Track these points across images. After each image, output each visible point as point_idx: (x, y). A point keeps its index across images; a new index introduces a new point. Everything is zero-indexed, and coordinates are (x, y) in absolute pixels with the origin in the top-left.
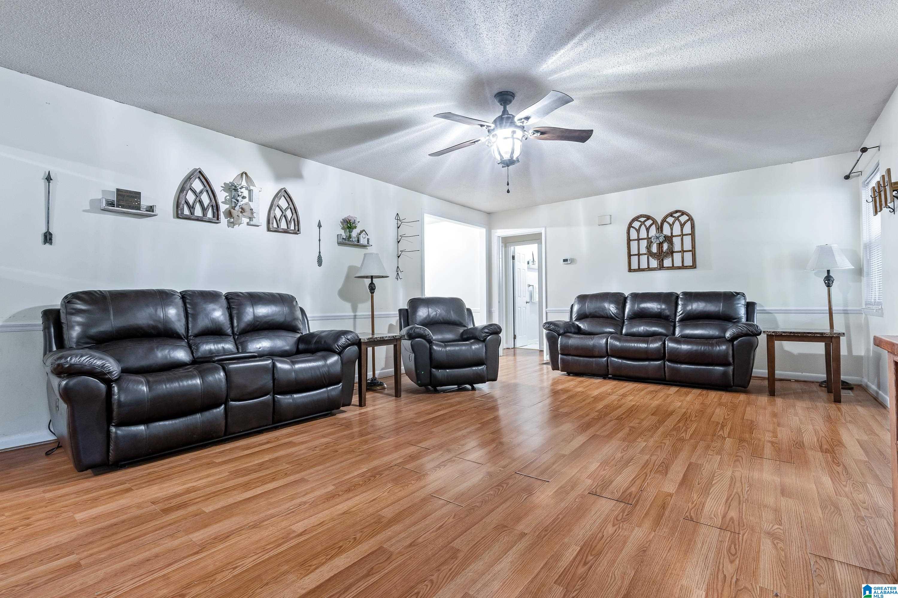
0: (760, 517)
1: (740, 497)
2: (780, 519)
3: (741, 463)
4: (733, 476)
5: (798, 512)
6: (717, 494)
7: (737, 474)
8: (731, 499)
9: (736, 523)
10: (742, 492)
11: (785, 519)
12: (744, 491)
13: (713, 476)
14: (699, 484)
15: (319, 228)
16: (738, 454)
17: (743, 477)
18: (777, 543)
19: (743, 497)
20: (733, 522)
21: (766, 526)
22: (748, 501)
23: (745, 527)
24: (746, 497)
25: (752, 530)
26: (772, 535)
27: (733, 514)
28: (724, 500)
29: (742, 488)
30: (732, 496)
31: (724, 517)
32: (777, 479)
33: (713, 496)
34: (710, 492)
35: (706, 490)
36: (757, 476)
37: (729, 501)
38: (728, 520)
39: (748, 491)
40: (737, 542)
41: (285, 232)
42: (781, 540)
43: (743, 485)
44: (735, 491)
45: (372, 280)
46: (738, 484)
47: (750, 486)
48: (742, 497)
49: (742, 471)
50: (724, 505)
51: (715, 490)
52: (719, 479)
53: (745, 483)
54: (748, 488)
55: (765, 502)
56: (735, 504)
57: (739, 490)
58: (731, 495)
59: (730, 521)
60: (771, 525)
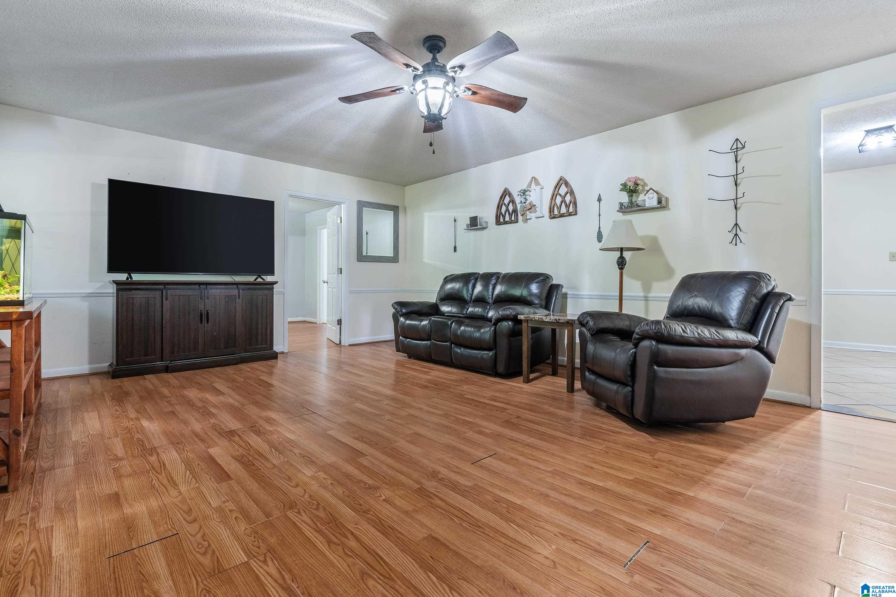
0: (131, 466)
1: (156, 472)
2: (115, 472)
3: (181, 511)
4: (176, 488)
5: (100, 484)
6: (176, 465)
7: (174, 492)
8: (162, 467)
9: (147, 455)
10: (156, 477)
11: (111, 474)
12: (155, 477)
13: (194, 477)
14: (198, 464)
15: (600, 202)
16: (196, 526)
17: (166, 492)
18: (114, 457)
19: (153, 473)
20: (149, 454)
21: (125, 462)
22: (147, 472)
23: (139, 456)
24: (151, 474)
25: (134, 456)
26: (118, 459)
27: (153, 459)
28: (166, 463)
29: (159, 480)
30: (162, 469)
31: (158, 454)
32: (128, 511)
33: (177, 462)
34: (183, 464)
35: (188, 465)
36: (152, 503)
37: (162, 464)
38: (154, 453)
39: (152, 481)
40: (140, 446)
41: (562, 216)
42: (112, 460)
43: (160, 484)
44: (164, 475)
45: (622, 253)
46: (165, 482)
47: (153, 486)
48: (155, 473)
49: (172, 499)
50: (163, 459)
51: (180, 467)
52: (187, 478)
53: (159, 486)
54: (153, 483)
55: (132, 478)
56: (156, 465)
57: (160, 477)
58: (164, 470)
59: (152, 454)
60: (121, 465)
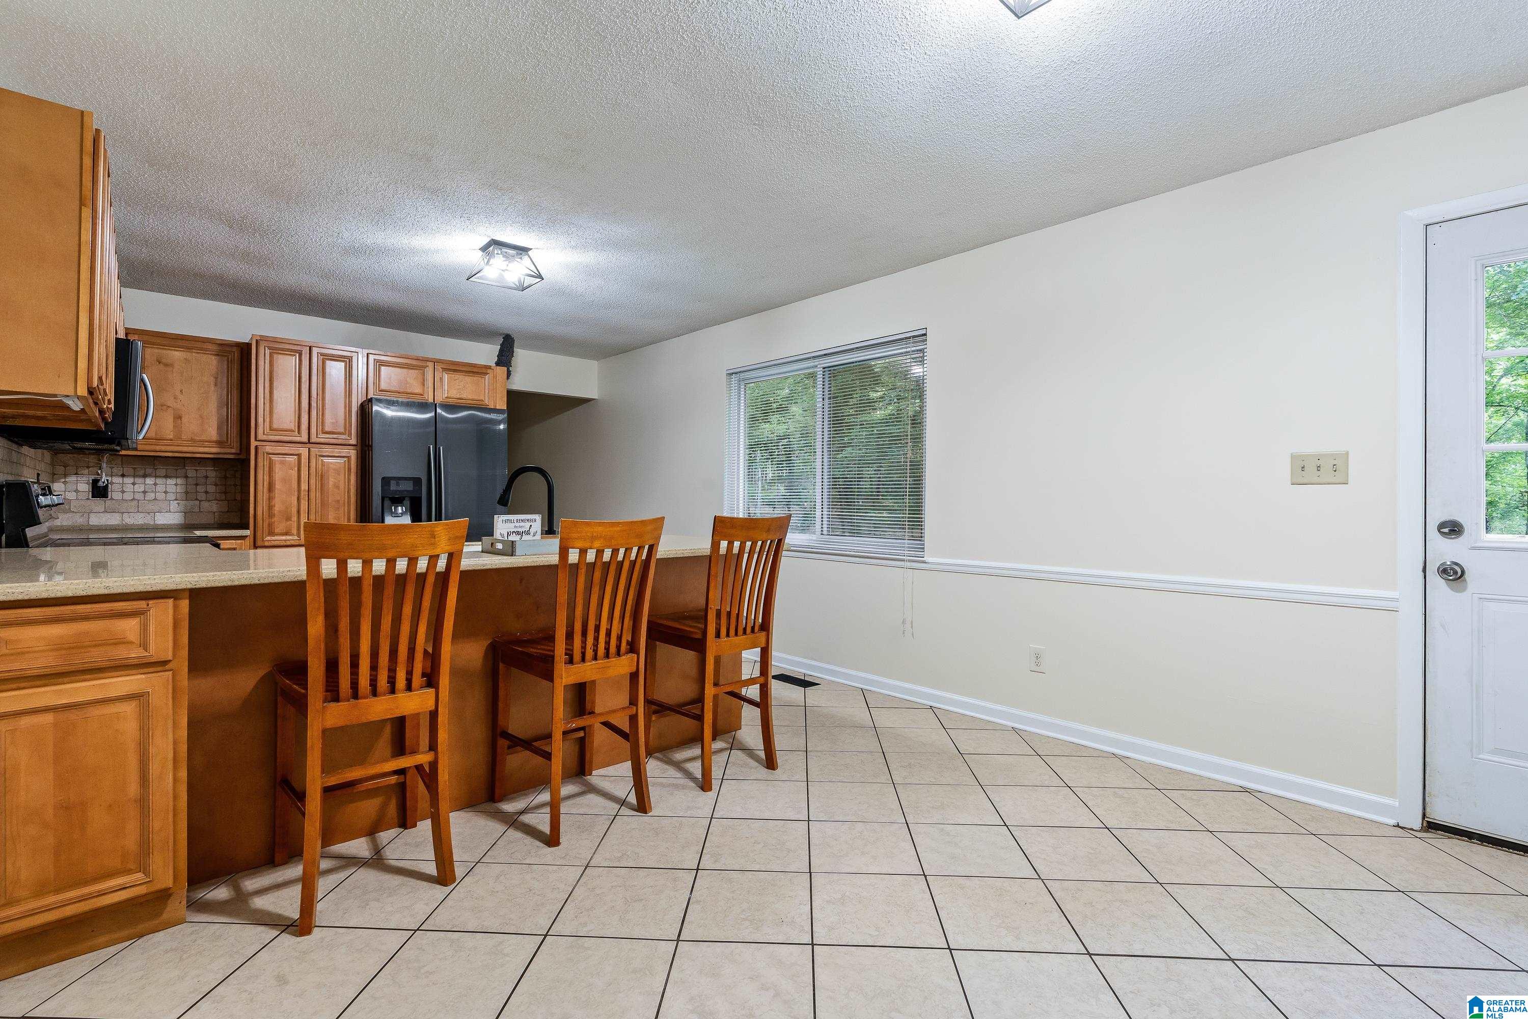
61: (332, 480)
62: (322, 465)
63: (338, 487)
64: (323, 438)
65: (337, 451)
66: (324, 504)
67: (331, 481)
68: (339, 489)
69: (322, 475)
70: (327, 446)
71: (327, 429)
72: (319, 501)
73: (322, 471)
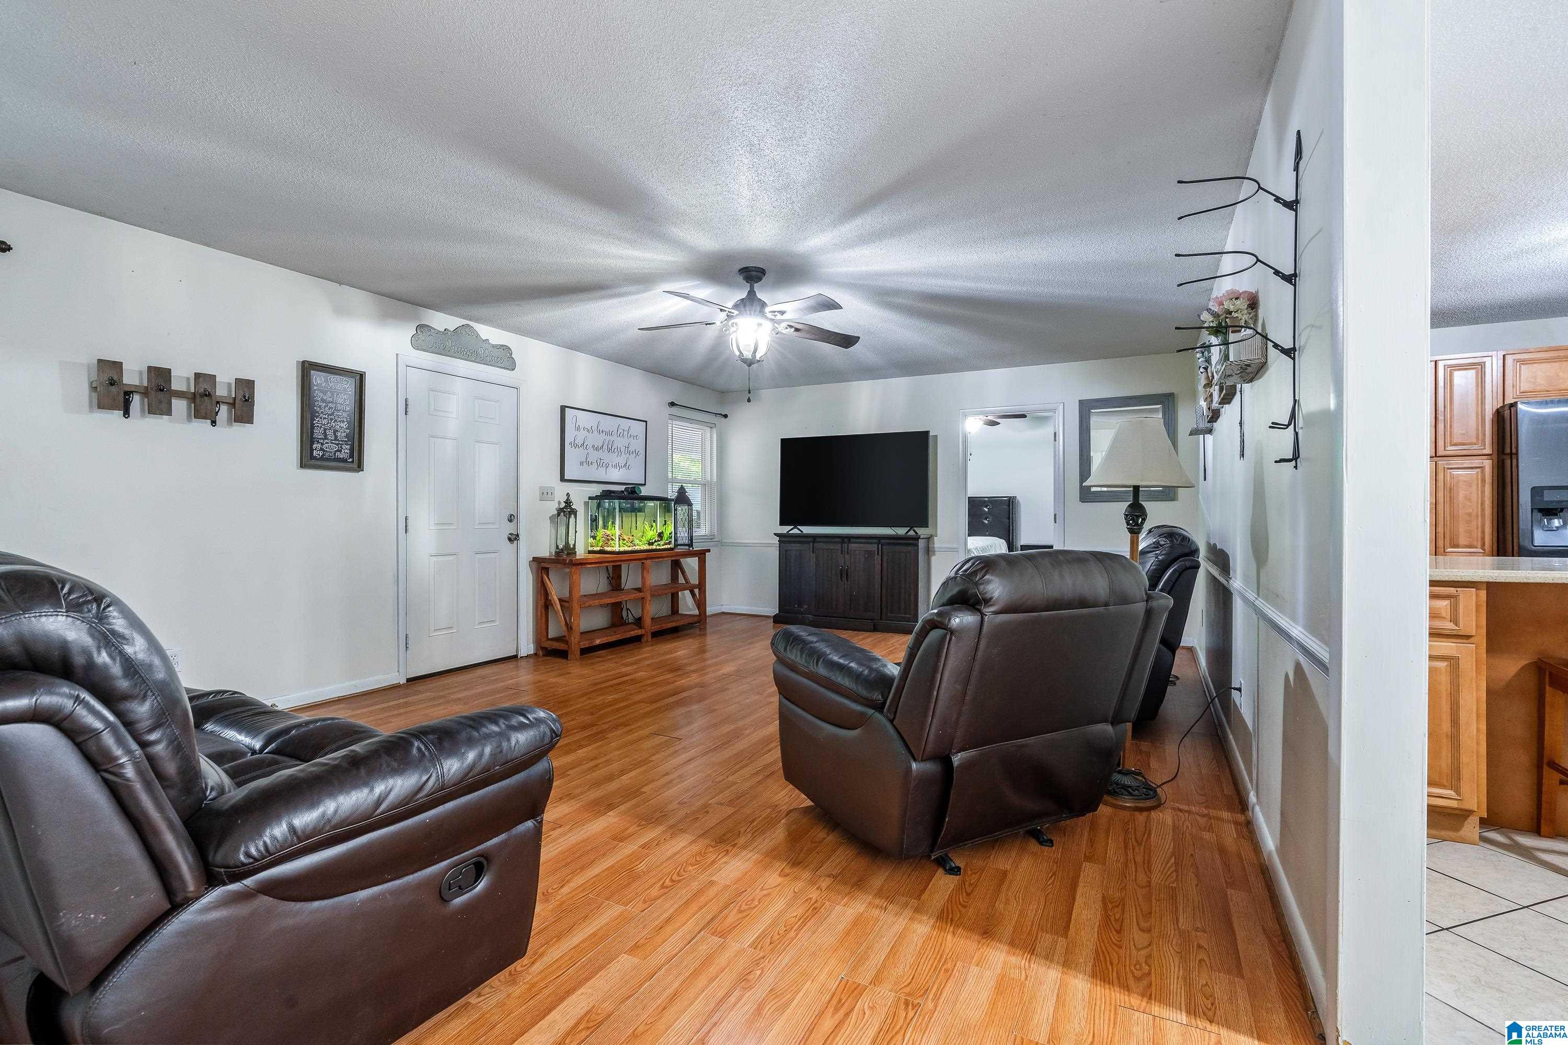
61: (1463, 492)
62: (1451, 477)
63: (1469, 500)
64: (1451, 449)
65: (1467, 462)
66: (1453, 517)
67: (1461, 495)
68: (1471, 502)
69: (1450, 488)
70: (1456, 458)
71: (1455, 441)
72: (1447, 515)
73: (1451, 484)
